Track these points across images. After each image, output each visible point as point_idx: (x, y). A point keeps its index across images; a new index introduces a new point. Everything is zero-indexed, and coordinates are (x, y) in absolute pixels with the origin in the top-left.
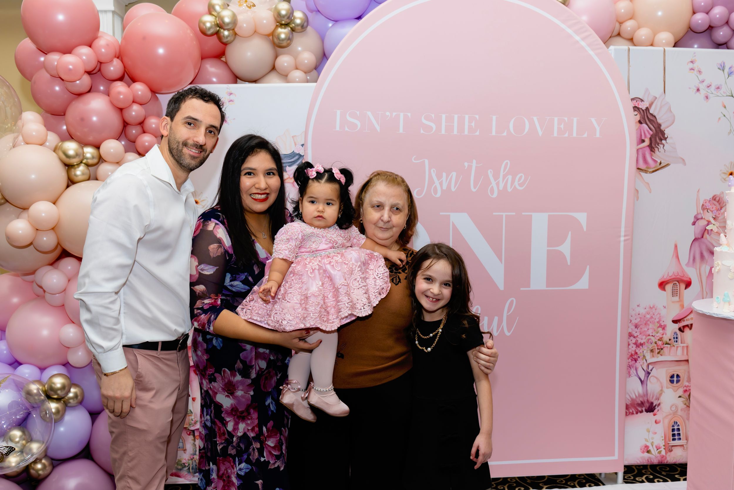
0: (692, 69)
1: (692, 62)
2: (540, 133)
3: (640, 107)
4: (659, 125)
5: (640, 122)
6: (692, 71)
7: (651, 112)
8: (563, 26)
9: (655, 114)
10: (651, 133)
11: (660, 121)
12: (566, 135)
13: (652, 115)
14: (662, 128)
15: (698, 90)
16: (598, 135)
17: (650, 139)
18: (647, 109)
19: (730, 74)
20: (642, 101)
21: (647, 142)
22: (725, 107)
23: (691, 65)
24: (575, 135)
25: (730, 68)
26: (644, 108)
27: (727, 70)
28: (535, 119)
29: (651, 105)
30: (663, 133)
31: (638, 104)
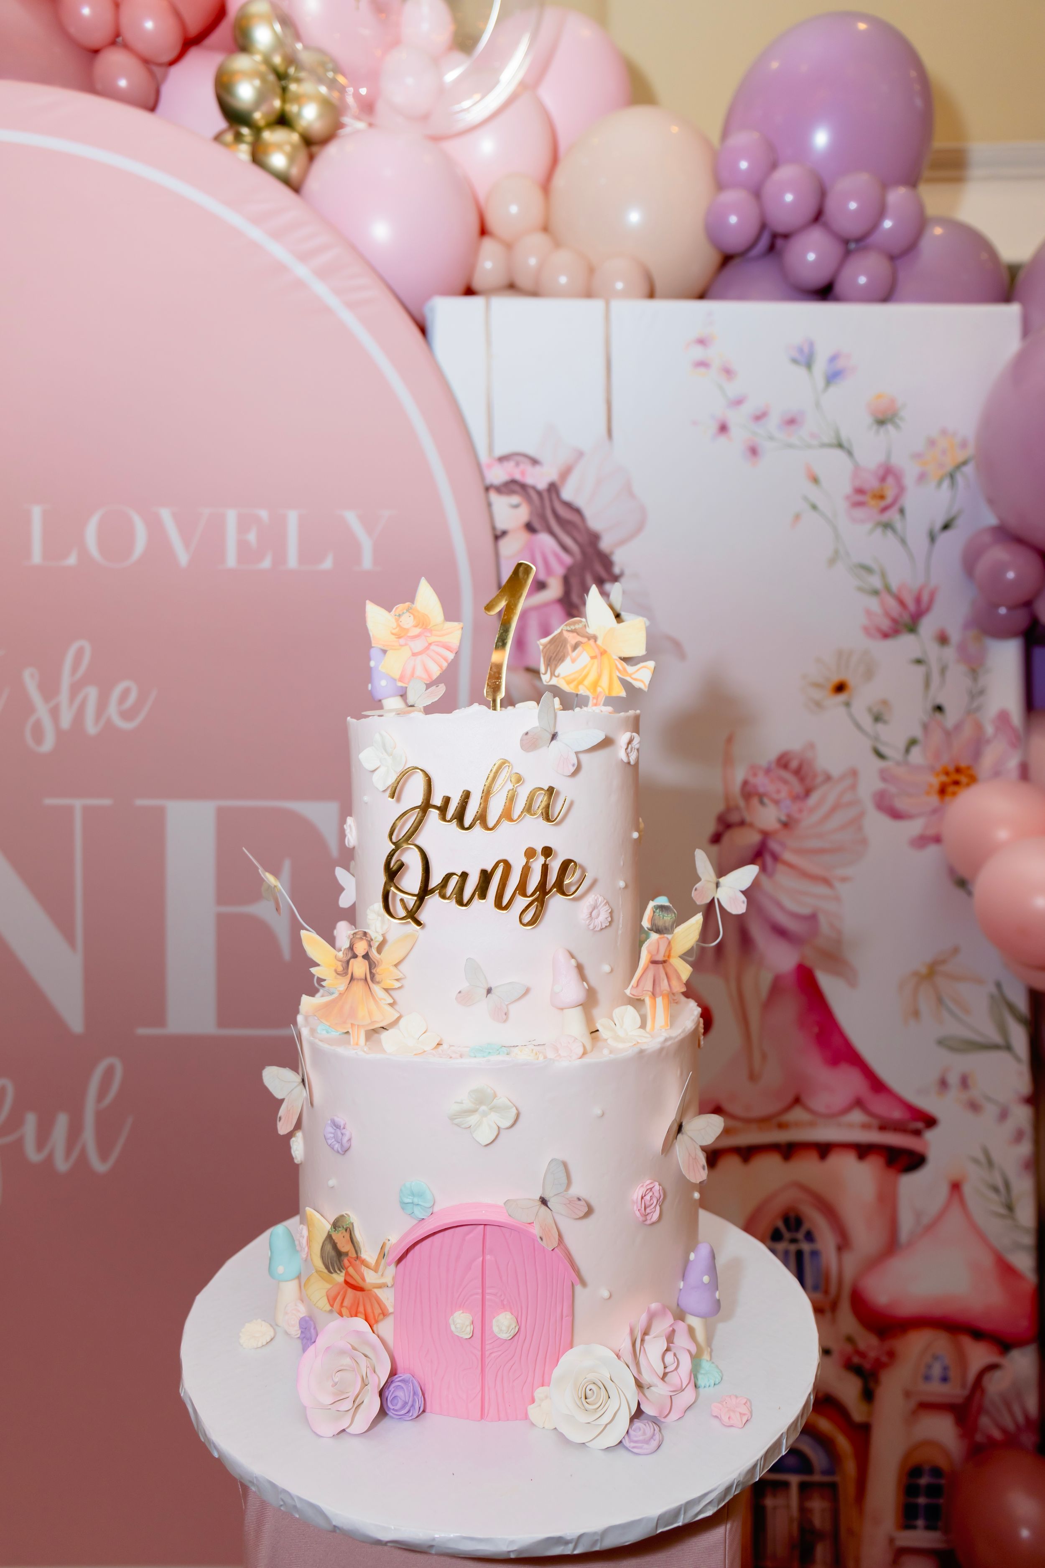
0: (703, 364)
1: (702, 342)
2: (183, 557)
3: (529, 480)
4: (594, 538)
5: (530, 528)
6: (702, 370)
7: (567, 494)
8: (255, 233)
9: (580, 502)
10: (568, 560)
11: (594, 523)
12: (266, 564)
13: (568, 505)
14: (605, 545)
15: (723, 428)
16: (367, 562)
17: (566, 581)
18: (553, 488)
19: (833, 377)
20: (535, 462)
21: (555, 590)
22: (815, 480)
23: (698, 353)
24: (292, 562)
25: (833, 359)
26: (542, 485)
27: (820, 366)
28: (166, 515)
29: (565, 474)
30: (606, 561)
31: (523, 473)
